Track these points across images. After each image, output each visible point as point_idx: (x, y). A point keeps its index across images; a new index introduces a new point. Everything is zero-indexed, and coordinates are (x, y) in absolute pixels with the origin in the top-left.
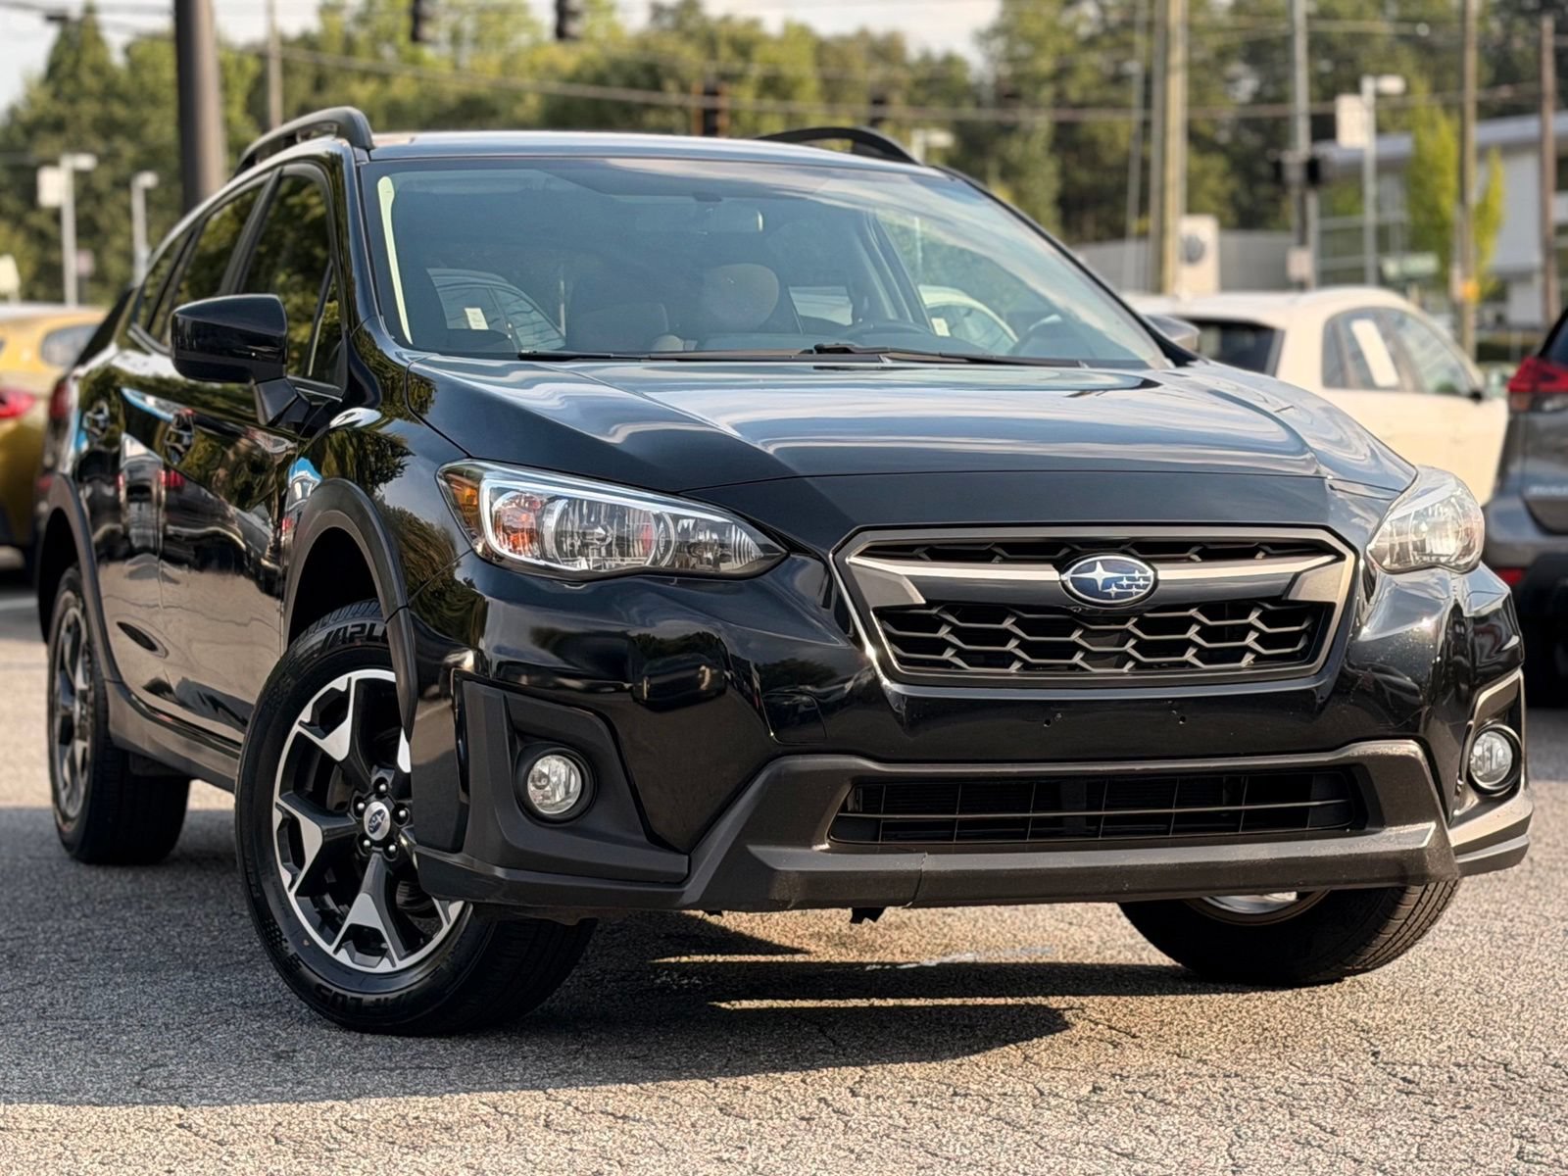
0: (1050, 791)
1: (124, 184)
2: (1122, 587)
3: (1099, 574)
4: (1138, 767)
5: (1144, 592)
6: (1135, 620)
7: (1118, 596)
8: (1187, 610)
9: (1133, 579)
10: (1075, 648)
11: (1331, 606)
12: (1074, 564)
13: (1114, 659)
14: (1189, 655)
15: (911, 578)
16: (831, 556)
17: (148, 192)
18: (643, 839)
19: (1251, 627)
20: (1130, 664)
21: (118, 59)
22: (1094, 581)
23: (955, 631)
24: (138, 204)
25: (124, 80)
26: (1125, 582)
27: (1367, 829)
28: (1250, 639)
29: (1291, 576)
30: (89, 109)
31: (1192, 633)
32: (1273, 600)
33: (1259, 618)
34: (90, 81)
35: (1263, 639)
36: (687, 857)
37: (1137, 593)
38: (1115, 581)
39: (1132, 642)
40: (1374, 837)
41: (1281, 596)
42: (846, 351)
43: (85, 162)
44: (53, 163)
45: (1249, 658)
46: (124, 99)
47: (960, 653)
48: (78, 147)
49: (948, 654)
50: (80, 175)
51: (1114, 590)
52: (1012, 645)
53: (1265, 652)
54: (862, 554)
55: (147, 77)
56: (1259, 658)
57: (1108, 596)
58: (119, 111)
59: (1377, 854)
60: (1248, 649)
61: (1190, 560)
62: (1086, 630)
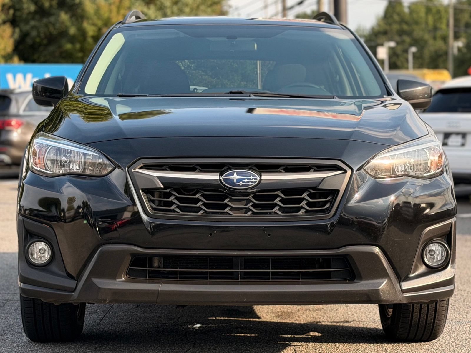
0: (228, 261)
1: (406, 51)
2: (245, 182)
3: (235, 177)
4: (250, 253)
5: (254, 184)
6: (252, 195)
7: (243, 186)
8: (275, 192)
9: (250, 179)
10: (226, 206)
11: (338, 191)
12: (225, 173)
13: (244, 210)
14: (276, 209)
15: (158, 177)
16: (127, 169)
17: (414, 54)
18: (65, 274)
19: (304, 199)
20: (250, 213)
21: (406, 10)
22: (232, 180)
23: (176, 198)
24: (410, 58)
25: (407, 17)
26: (246, 180)
27: (355, 281)
28: (303, 203)
29: (322, 178)
30: (395, 27)
31: (277, 201)
32: (314, 188)
33: (308, 195)
34: (396, 17)
35: (309, 204)
36: (76, 282)
37: (251, 185)
38: (242, 180)
39: (251, 204)
40: (356, 284)
41: (316, 187)
42: (241, 93)
43: (392, 44)
44: (382, 45)
45: (302, 211)
46: (407, 23)
47: (178, 207)
48: (390, 40)
49: (173, 207)
50: (391, 49)
51: (241, 183)
52: (199, 204)
53: (309, 209)
54: (141, 168)
55: (415, 16)
56: (307, 211)
57: (239, 186)
58: (405, 27)
59: (357, 291)
60: (302, 207)
61: (281, 172)
62: (231, 199)
